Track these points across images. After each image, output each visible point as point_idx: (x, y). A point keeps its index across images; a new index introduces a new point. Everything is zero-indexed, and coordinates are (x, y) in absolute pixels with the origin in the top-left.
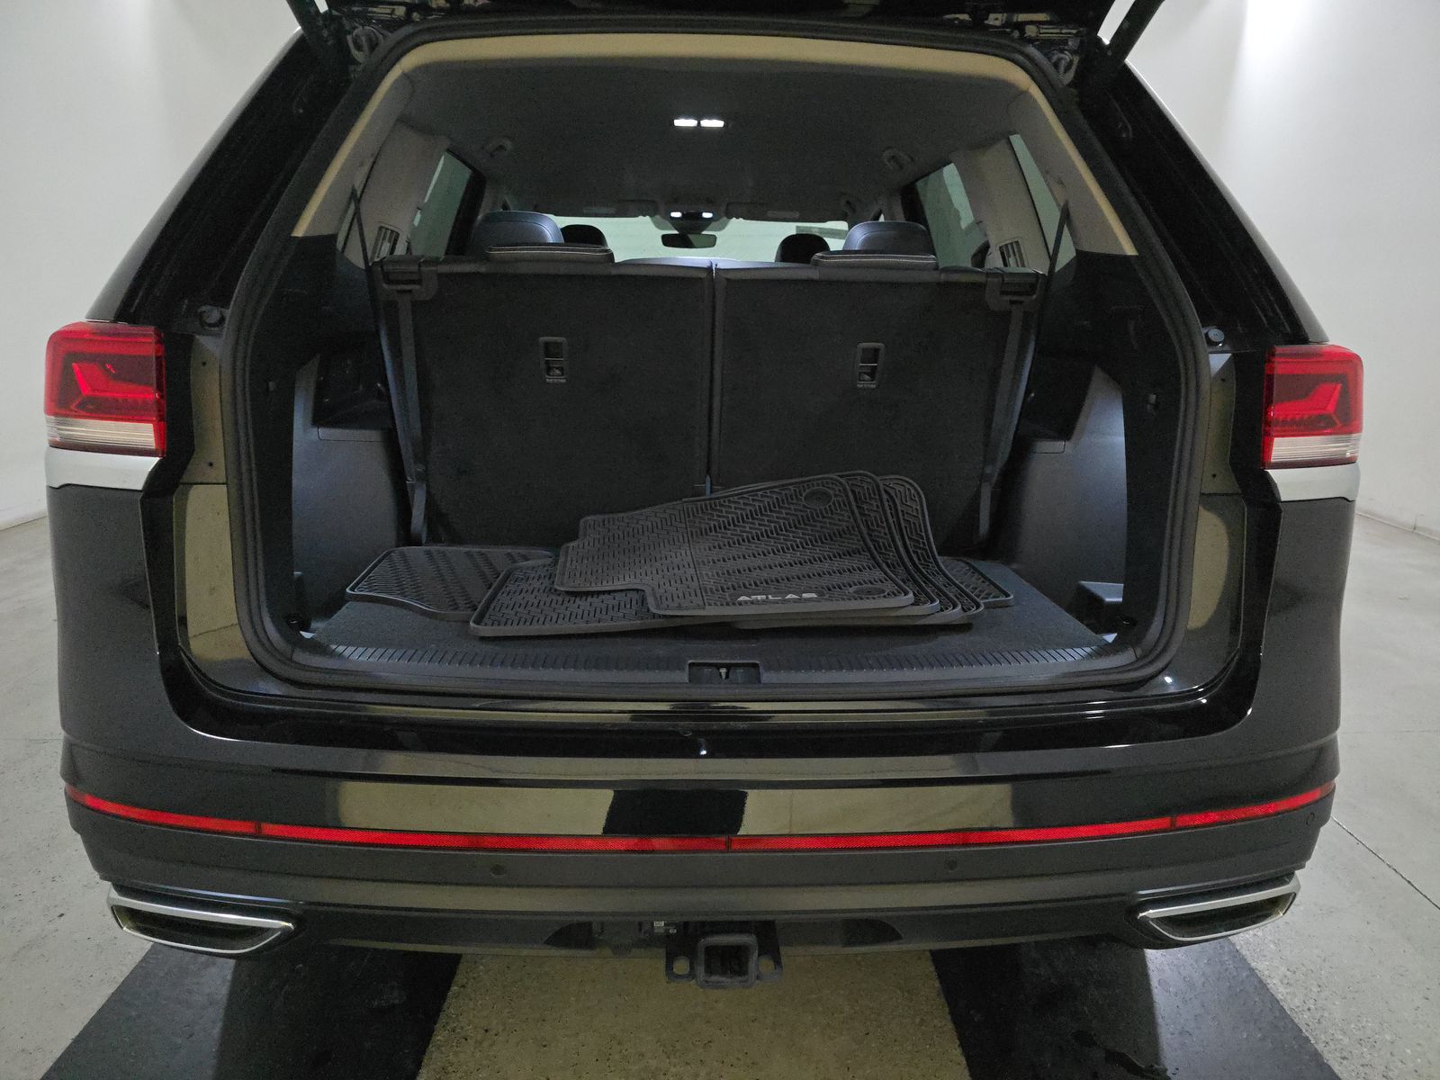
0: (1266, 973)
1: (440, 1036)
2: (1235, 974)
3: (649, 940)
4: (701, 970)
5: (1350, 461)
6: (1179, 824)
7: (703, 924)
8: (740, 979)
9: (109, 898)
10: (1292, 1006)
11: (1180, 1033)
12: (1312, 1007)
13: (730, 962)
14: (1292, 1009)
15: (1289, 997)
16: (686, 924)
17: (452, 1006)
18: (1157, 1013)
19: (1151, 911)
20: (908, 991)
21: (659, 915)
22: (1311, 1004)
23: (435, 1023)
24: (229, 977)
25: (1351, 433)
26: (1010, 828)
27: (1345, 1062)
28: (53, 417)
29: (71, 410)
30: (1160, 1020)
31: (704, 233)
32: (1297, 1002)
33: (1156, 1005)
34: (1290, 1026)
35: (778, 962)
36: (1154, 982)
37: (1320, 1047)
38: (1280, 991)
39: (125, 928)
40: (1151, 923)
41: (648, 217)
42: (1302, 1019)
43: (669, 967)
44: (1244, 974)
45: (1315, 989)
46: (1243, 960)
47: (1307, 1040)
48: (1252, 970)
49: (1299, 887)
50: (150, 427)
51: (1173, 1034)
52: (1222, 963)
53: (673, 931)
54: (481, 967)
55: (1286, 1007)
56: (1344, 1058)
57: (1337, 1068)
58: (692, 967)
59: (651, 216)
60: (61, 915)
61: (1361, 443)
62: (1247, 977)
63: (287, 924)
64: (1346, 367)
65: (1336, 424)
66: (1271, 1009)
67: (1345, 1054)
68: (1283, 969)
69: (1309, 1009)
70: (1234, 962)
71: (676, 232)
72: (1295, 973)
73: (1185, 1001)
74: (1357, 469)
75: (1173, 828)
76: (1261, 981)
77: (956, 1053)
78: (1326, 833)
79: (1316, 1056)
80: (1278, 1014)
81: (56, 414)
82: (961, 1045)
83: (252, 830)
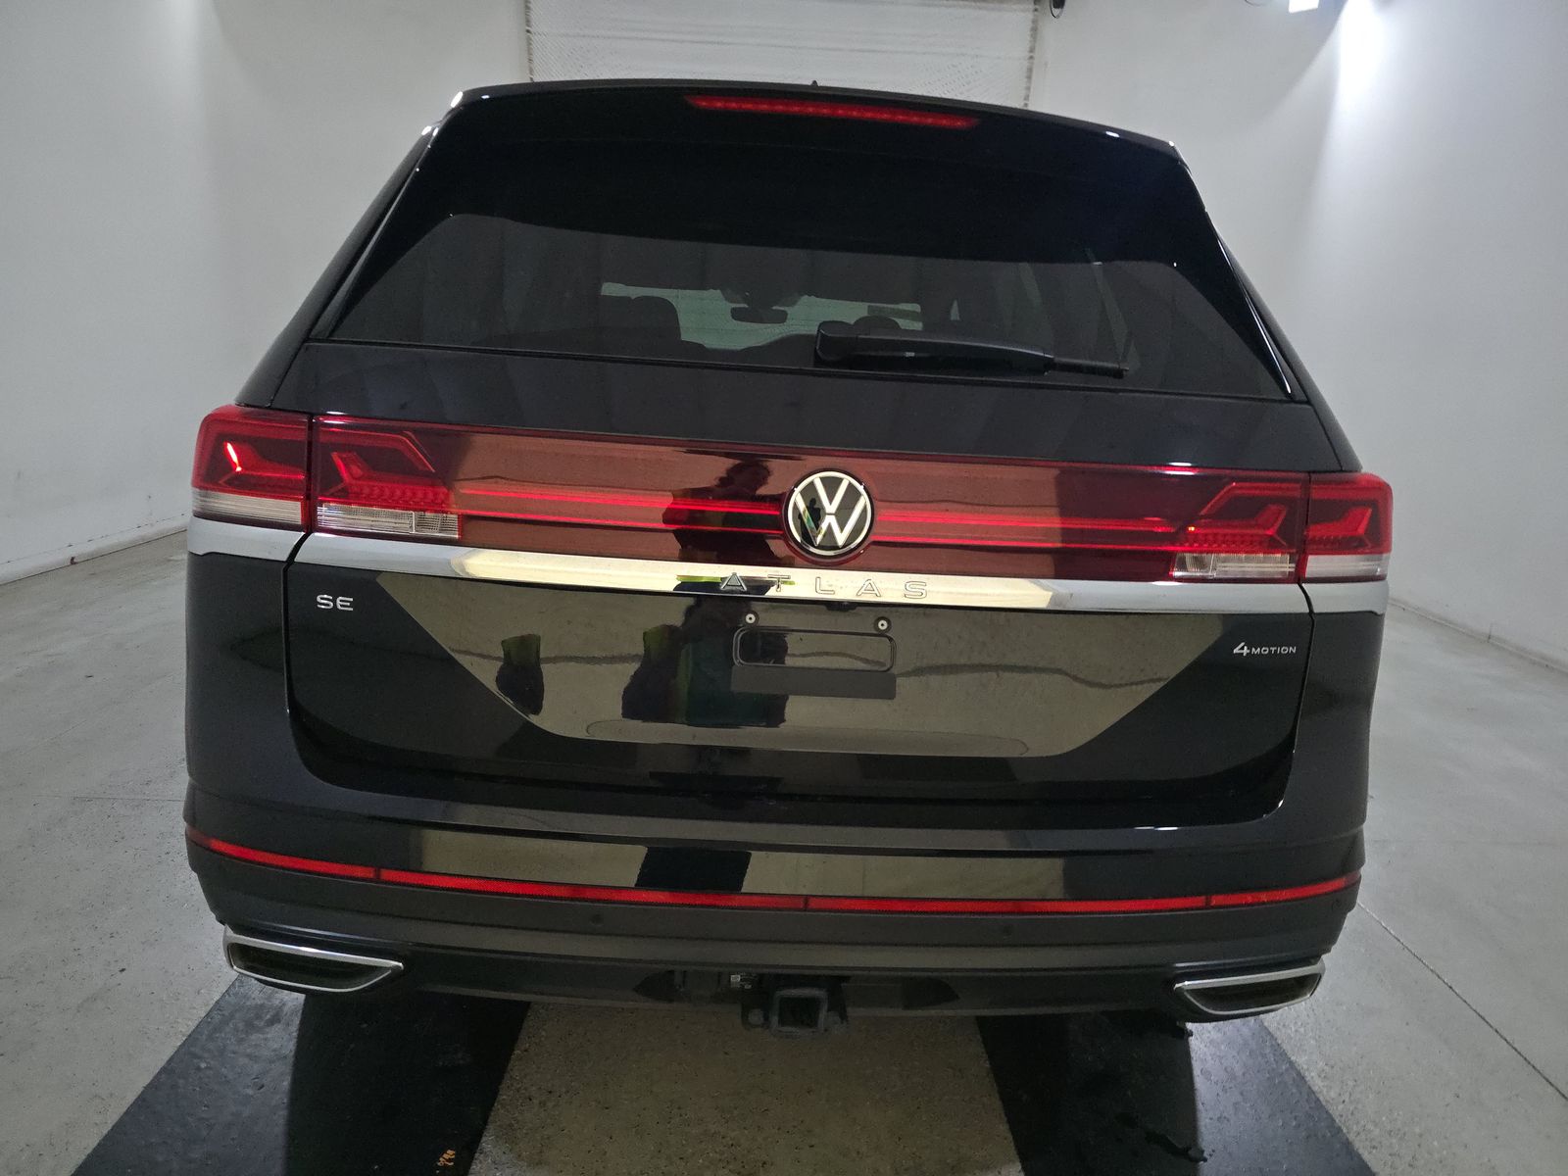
0: (1305, 1067)
1: (504, 1096)
2: (1275, 1066)
3: (726, 995)
4: (775, 1019)
5: (1381, 578)
6: (1214, 903)
7: (778, 976)
8: (811, 1030)
9: (225, 936)
10: (1328, 1099)
11: (1219, 1118)
12: (1347, 1100)
13: (801, 1013)
14: (1327, 1101)
15: (1325, 1090)
16: (762, 976)
17: (515, 1069)
18: (1198, 1099)
19: (1186, 983)
20: (960, 1070)
21: (737, 967)
22: (1346, 1097)
23: (500, 1083)
24: (295, 1034)
25: (1381, 553)
26: (1060, 900)
27: (1374, 1151)
28: (198, 490)
29: (220, 485)
30: (1200, 1106)
31: (774, 308)
32: (1333, 1094)
33: (1198, 1094)
34: (1325, 1116)
35: (843, 1017)
36: (1196, 1072)
37: (1351, 1137)
38: (1317, 1084)
39: (235, 967)
40: (1185, 993)
41: (719, 291)
42: (1336, 1110)
43: (744, 1016)
44: (1284, 1067)
45: (1351, 1083)
46: (1284, 1054)
47: (1339, 1130)
48: (1291, 1063)
49: (1324, 970)
50: (298, 504)
51: (1211, 1119)
52: (1264, 1056)
53: (748, 987)
54: (544, 1033)
55: (1321, 1098)
56: (1374, 1147)
57: (1366, 1156)
58: (766, 1018)
59: (722, 290)
60: (123, 970)
61: (1391, 561)
62: (1287, 1070)
63: (396, 963)
64: (1377, 496)
65: (1367, 545)
66: (1307, 1101)
67: (1374, 1144)
68: (1321, 1064)
69: (1344, 1102)
70: (1274, 1055)
71: (746, 306)
72: (1332, 1067)
73: (1224, 1090)
74: (1387, 585)
75: (1208, 906)
76: (1299, 1073)
77: (1003, 1128)
78: (1351, 921)
79: (1348, 1145)
80: (1313, 1105)
81: (200, 487)
82: (1009, 1122)
83: (372, 876)
